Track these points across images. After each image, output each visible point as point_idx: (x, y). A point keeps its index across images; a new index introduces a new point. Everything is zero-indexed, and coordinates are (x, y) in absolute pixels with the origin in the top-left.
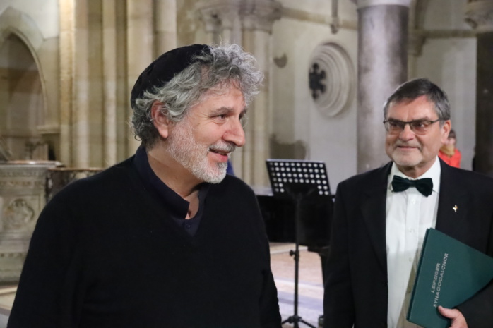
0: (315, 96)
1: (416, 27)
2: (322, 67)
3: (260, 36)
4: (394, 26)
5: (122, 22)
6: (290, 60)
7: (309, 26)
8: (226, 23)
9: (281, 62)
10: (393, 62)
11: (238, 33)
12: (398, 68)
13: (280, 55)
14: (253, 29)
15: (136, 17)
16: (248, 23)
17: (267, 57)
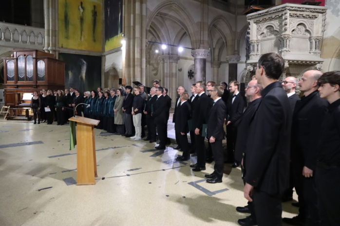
0: (191, 78)
1: (218, 60)
2: (193, 71)
3: (174, 64)
4: (202, 63)
5: (134, 66)
6: (183, 70)
7: (188, 61)
8: (165, 61)
9: (180, 70)
10: (201, 72)
11: (169, 63)
12: (203, 73)
13: (180, 68)
14: (172, 62)
15: (137, 66)
16: (171, 61)
17: (176, 69)
